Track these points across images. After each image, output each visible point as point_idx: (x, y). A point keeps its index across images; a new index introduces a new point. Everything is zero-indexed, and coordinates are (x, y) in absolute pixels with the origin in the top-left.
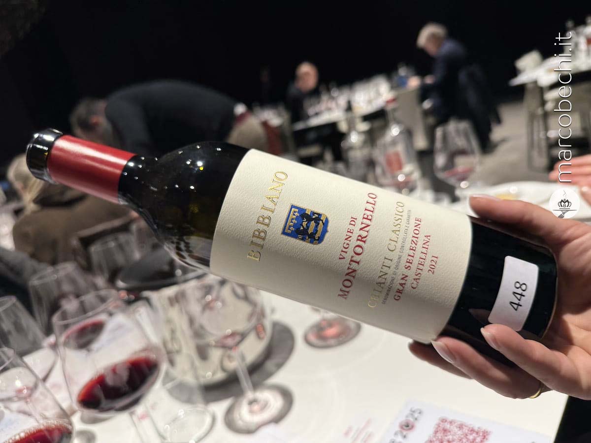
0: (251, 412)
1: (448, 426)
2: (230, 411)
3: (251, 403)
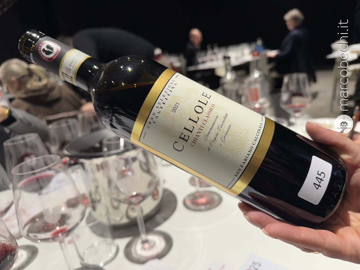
0: (144, 249)
2: (128, 246)
3: (144, 242)
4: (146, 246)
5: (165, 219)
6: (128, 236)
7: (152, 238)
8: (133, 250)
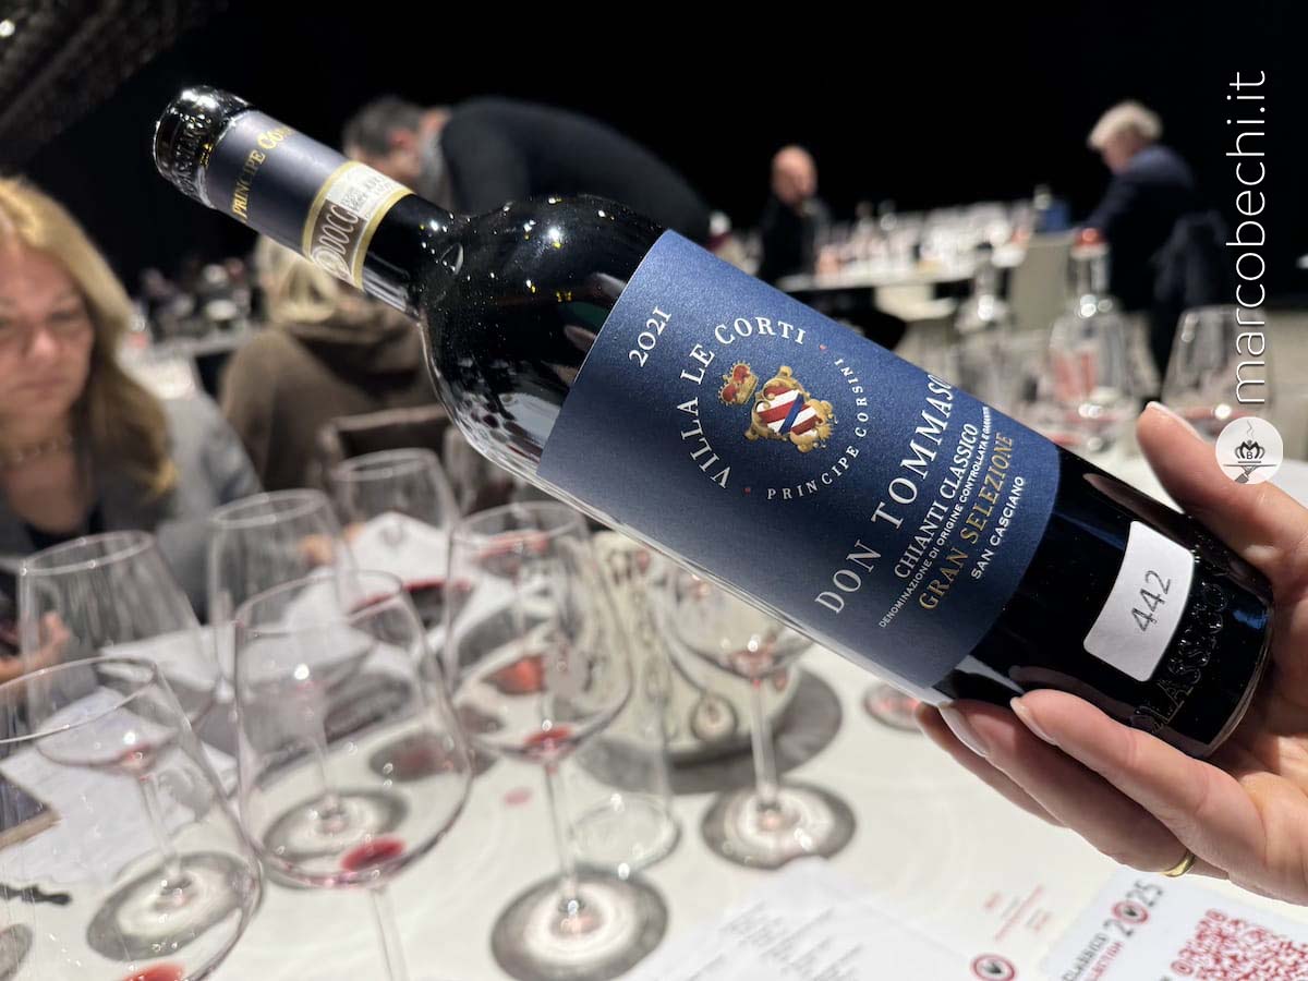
0: (762, 828)
1: (1229, 930)
2: (711, 818)
3: (764, 807)
4: (771, 820)
5: (814, 750)
6: (704, 790)
7: (790, 800)
8: (729, 828)
